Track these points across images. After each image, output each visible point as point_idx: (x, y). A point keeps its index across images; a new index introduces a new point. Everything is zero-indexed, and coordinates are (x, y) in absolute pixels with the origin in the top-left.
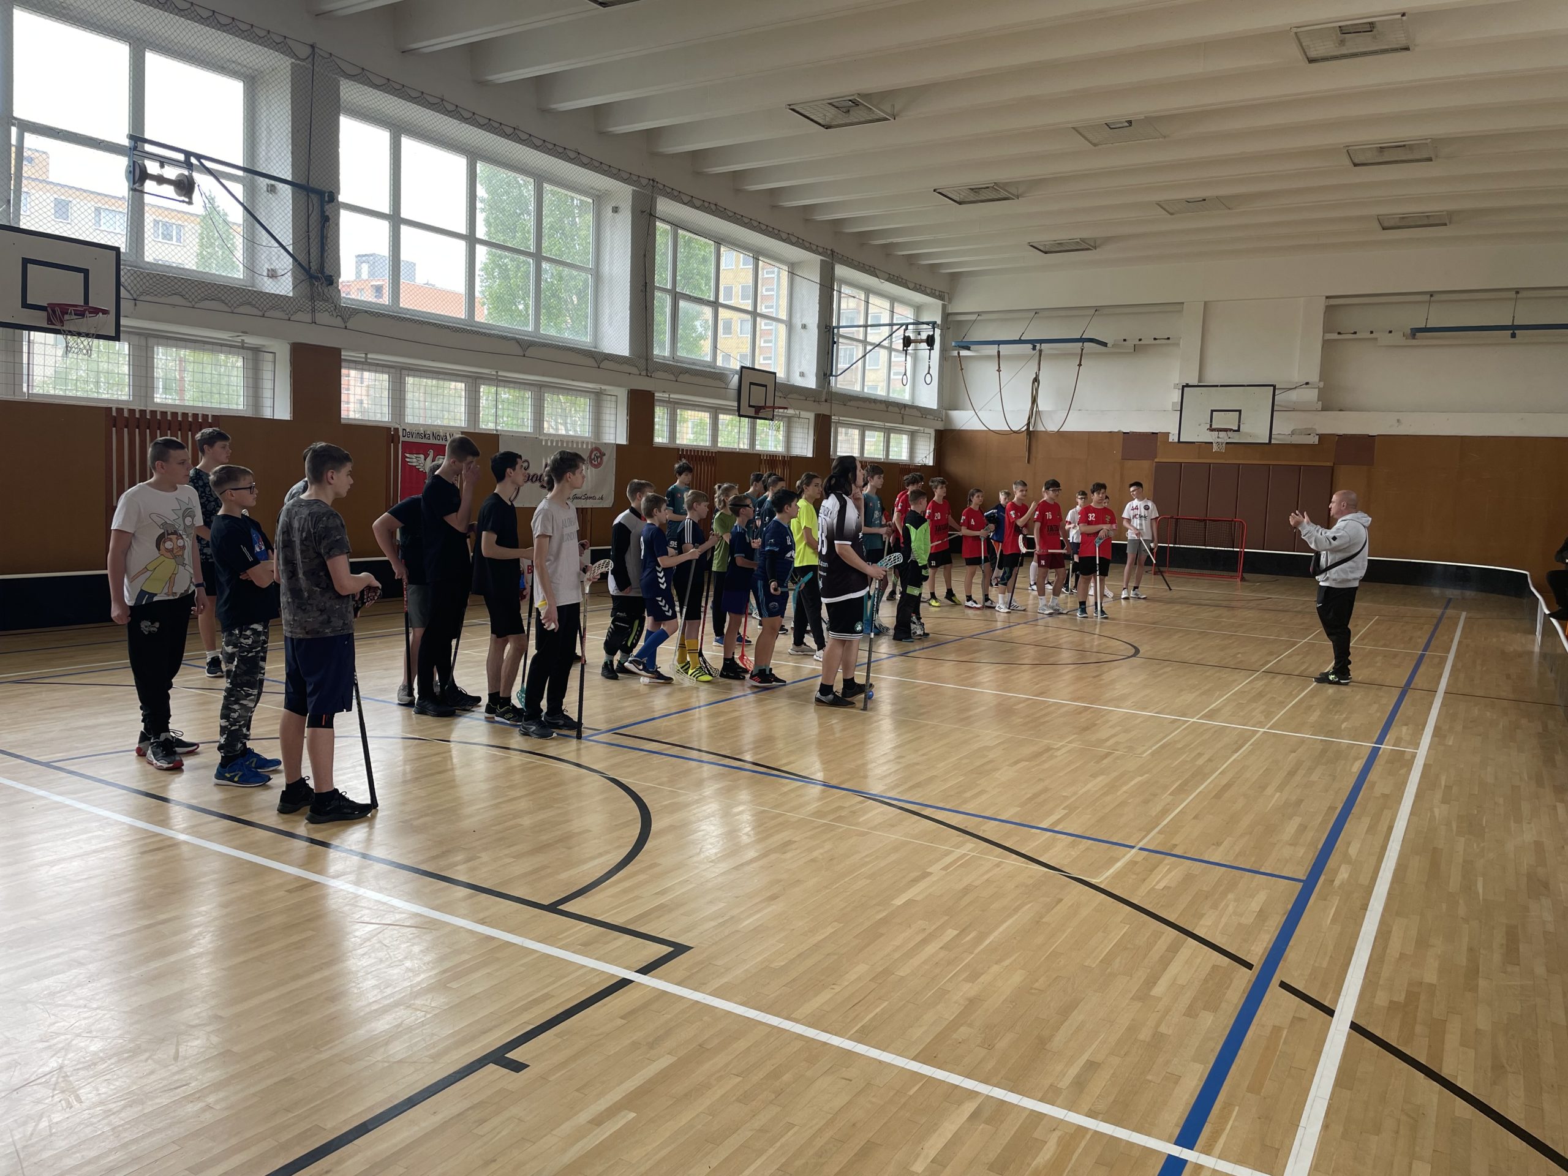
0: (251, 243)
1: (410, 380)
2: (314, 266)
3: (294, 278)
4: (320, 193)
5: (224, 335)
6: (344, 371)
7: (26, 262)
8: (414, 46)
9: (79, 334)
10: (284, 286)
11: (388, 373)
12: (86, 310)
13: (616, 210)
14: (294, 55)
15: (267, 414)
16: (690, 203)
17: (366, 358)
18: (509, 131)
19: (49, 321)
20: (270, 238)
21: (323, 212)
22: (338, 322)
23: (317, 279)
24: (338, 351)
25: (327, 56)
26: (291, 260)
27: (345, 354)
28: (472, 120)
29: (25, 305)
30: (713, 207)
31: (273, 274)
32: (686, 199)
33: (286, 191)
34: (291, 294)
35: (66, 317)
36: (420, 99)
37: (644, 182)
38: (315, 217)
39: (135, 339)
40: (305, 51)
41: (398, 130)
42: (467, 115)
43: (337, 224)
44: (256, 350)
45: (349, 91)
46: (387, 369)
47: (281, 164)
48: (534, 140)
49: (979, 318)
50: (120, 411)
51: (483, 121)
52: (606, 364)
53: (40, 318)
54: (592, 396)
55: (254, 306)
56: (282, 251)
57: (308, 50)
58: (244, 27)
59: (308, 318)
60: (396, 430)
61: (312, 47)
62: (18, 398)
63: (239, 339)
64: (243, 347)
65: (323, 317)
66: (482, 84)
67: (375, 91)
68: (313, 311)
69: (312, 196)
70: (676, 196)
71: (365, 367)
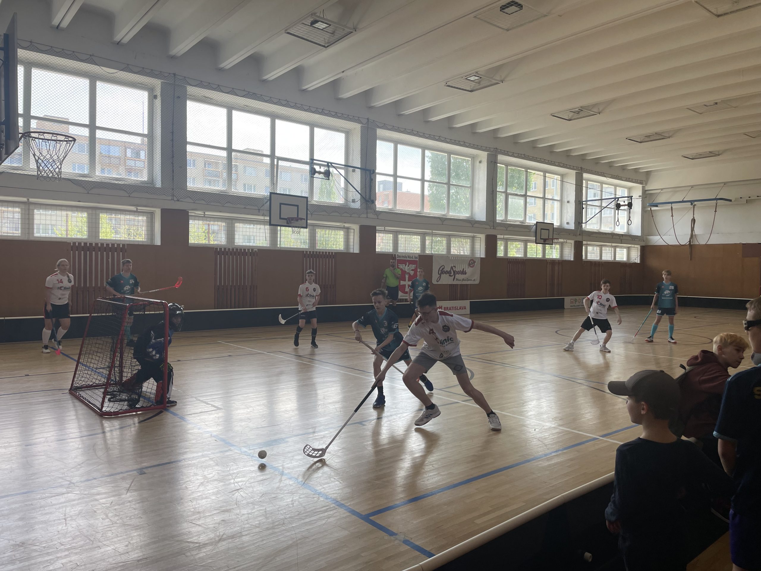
0: (346, 190)
1: (400, 236)
2: (367, 197)
3: (361, 202)
4: (370, 171)
5: (338, 224)
6: (377, 234)
7: (281, 204)
8: (402, 113)
9: (296, 227)
10: (357, 205)
11: (392, 234)
12: (297, 219)
13: (480, 162)
14: (362, 123)
15: (351, 251)
16: (513, 155)
17: (385, 229)
18: (437, 138)
19: (287, 223)
20: (353, 189)
21: (371, 177)
22: (375, 217)
23: (368, 201)
24: (375, 227)
25: (372, 121)
26: (360, 196)
27: (377, 228)
28: (424, 136)
29: (280, 218)
30: (523, 156)
31: (354, 201)
32: (510, 154)
33: (358, 171)
34: (360, 208)
35: (292, 221)
36: (404, 131)
37: (492, 150)
38: (368, 179)
39: (311, 227)
40: (365, 121)
41: (396, 143)
42: (421, 134)
43: (375, 181)
44: (348, 229)
45: (380, 132)
46: (391, 233)
47: (357, 162)
48: (447, 140)
49: (662, 191)
50: (307, 252)
51: (427, 136)
52: (476, 225)
53: (284, 222)
54: (471, 238)
55: (348, 213)
56: (357, 193)
57: (366, 120)
58: (346, 116)
59: (365, 216)
60: (395, 255)
61: (368, 119)
62: (277, 249)
63: (343, 225)
64: (344, 228)
65: (370, 215)
66: (427, 122)
67: (388, 131)
68: (367, 213)
69: (367, 172)
70: (507, 154)
71: (384, 232)
